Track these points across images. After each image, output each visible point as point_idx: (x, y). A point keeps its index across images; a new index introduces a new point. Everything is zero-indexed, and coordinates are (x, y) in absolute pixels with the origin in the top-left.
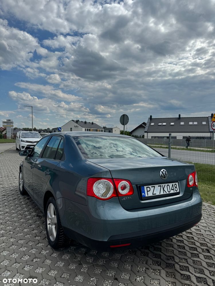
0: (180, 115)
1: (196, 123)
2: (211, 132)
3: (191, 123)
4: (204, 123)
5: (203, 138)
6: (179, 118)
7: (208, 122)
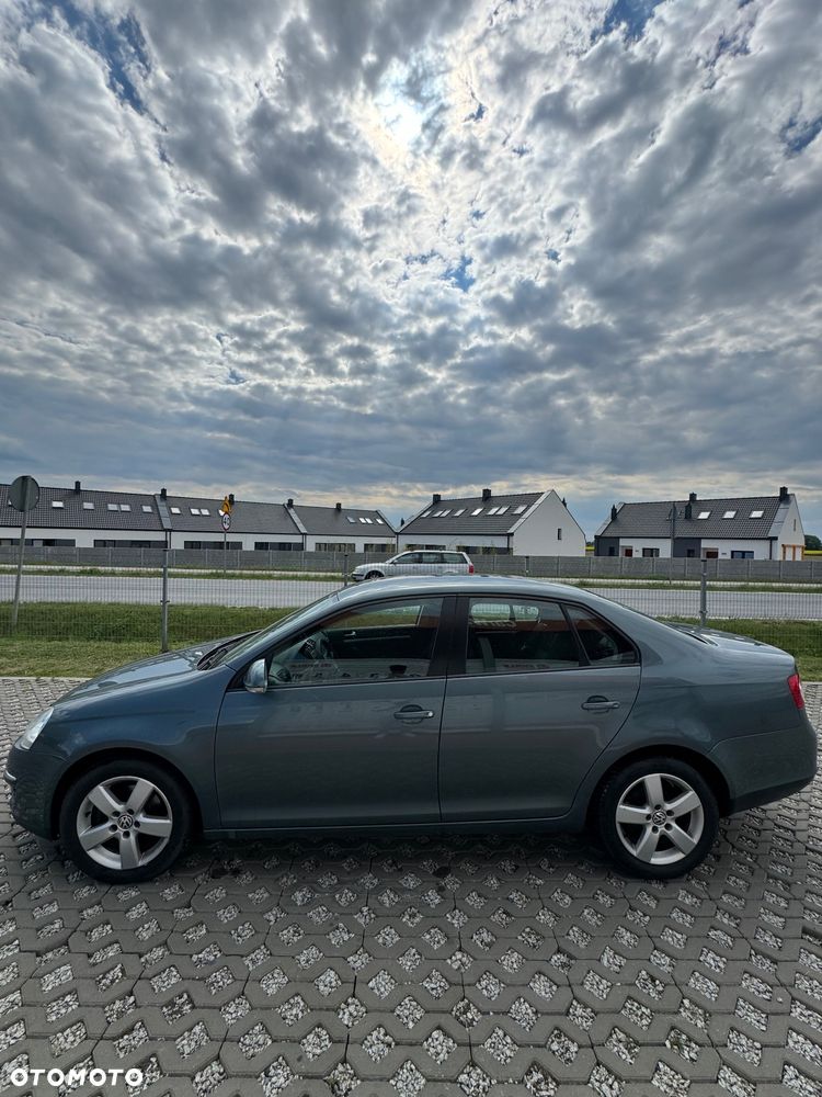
0: (78, 484)
1: (125, 508)
2: (166, 530)
3: (112, 507)
4: (147, 509)
5: (147, 544)
6: (78, 490)
7: (155, 506)
